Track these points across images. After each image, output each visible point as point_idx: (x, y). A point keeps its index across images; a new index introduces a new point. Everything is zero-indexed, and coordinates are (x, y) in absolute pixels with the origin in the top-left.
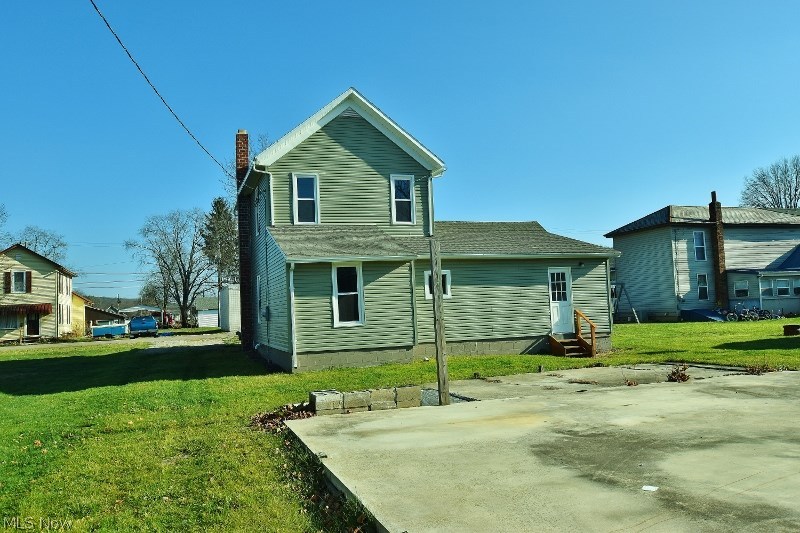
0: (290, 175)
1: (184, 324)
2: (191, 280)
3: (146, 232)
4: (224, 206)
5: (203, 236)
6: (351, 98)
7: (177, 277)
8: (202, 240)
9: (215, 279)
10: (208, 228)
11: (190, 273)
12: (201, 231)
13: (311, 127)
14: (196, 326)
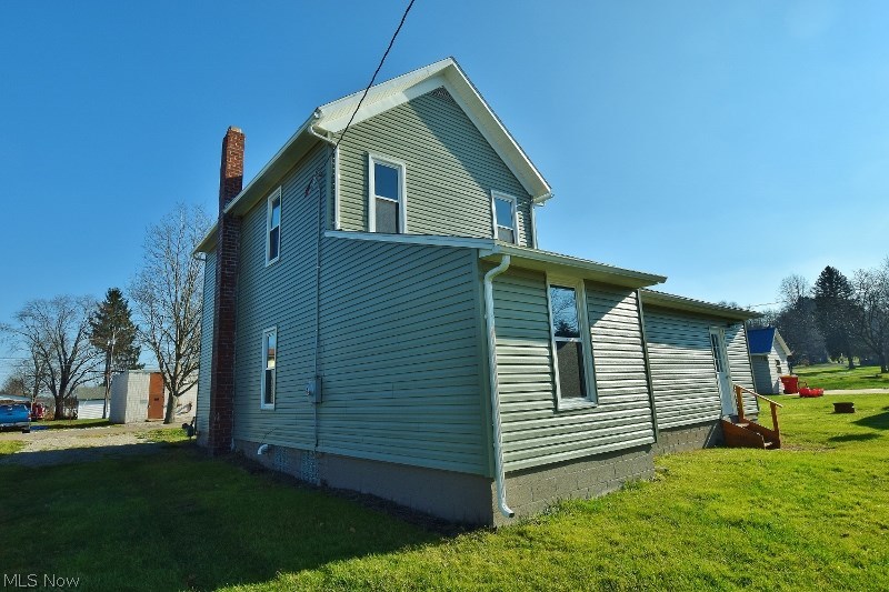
0: (366, 156)
1: (59, 416)
2: (73, 368)
3: (22, 316)
4: (120, 296)
5: (92, 324)
6: (443, 74)
7: (55, 365)
8: (90, 329)
9: (103, 367)
10: (99, 317)
11: (71, 361)
12: (91, 319)
13: (391, 96)
14: (75, 417)
